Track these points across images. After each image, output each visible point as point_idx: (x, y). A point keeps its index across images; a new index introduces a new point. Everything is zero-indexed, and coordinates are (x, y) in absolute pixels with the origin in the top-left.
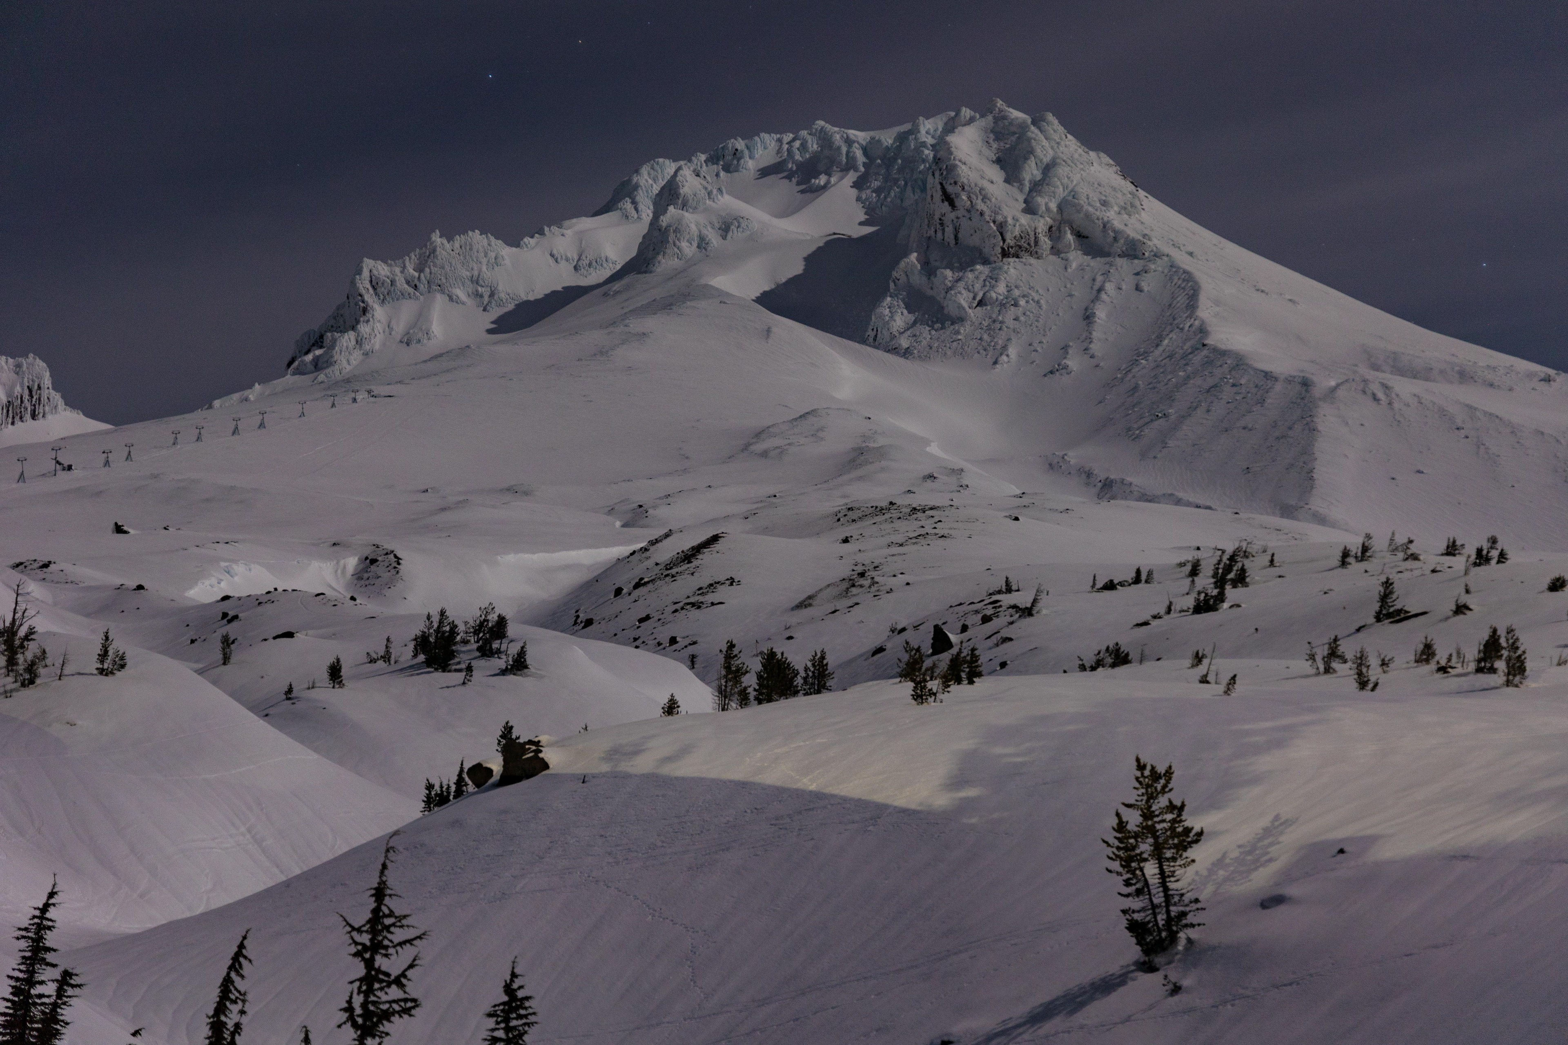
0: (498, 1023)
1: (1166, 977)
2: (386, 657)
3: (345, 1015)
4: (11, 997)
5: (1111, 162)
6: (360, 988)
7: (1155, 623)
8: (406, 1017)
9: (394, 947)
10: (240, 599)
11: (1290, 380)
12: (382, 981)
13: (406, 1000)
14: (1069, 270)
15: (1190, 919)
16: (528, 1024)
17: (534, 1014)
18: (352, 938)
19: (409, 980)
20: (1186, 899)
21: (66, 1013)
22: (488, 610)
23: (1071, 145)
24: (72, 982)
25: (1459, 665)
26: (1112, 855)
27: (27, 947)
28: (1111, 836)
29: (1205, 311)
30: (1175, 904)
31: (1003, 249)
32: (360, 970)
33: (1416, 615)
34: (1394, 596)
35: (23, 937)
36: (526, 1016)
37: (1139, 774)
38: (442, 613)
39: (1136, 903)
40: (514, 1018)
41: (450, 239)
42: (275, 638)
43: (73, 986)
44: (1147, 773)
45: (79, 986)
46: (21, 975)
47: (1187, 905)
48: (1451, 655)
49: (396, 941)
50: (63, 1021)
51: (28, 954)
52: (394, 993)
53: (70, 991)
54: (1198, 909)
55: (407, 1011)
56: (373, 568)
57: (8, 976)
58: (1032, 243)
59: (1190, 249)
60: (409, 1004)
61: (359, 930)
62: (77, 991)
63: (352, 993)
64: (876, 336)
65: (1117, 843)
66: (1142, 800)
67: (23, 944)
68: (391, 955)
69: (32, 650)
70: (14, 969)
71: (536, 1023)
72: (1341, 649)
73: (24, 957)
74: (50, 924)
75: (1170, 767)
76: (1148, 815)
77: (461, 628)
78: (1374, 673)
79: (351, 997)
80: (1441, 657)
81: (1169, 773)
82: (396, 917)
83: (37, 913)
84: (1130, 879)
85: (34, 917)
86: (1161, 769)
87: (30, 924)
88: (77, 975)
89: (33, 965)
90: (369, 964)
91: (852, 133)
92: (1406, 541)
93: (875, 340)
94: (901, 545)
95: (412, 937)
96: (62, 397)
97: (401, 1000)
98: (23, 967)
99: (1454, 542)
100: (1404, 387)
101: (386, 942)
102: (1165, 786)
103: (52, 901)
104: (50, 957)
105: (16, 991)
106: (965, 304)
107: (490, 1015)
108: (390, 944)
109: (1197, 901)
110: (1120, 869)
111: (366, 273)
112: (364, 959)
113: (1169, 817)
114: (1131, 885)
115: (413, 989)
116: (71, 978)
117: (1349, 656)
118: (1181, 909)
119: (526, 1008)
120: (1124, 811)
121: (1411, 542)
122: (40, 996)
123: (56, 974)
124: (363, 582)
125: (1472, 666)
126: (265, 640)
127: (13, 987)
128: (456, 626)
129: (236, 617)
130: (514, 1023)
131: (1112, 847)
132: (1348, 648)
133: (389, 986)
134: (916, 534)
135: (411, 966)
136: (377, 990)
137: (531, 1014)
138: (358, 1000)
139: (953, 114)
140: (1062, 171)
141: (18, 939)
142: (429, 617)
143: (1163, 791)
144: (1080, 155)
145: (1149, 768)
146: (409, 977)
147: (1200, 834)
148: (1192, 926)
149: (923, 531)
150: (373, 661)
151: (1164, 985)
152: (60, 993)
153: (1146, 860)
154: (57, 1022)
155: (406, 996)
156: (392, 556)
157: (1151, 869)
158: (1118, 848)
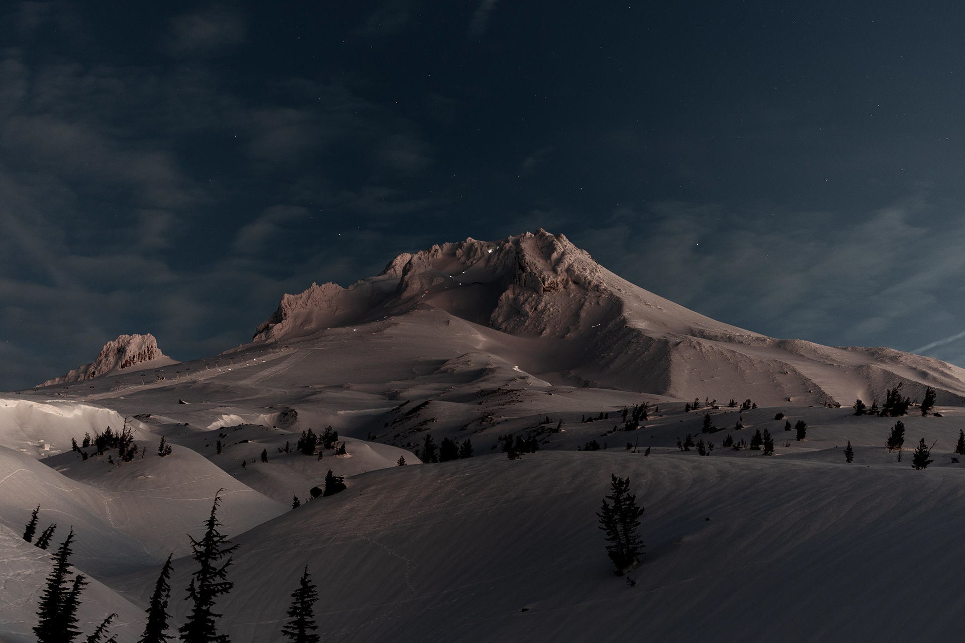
0: (297, 599)
1: (628, 578)
2: (286, 450)
3: (189, 593)
4: (48, 589)
5: (587, 253)
6: (198, 577)
7: (609, 435)
8: (224, 593)
9: (219, 554)
10: (228, 428)
11: (659, 341)
12: (211, 573)
13: (225, 584)
14: (570, 297)
15: (639, 550)
16: (313, 600)
17: (316, 594)
18: (195, 549)
19: (226, 572)
20: (637, 541)
21: (79, 598)
22: (330, 429)
23: (570, 246)
24: (82, 581)
25: (743, 447)
26: (601, 521)
27: (57, 563)
28: (601, 512)
29: (626, 314)
30: (631, 544)
31: (544, 288)
32: (199, 567)
33: (720, 430)
34: (711, 422)
35: (55, 558)
36: (312, 596)
37: (613, 482)
38: (310, 430)
39: (613, 544)
40: (306, 597)
41: (320, 286)
42: (240, 443)
43: (83, 584)
44: (617, 482)
45: (86, 584)
46: (54, 578)
47: (637, 544)
48: (739, 443)
49: (220, 550)
50: (77, 602)
51: (58, 567)
52: (218, 580)
53: (81, 587)
54: (642, 546)
55: (226, 590)
56: (286, 417)
57: (47, 579)
58: (556, 286)
59: (619, 288)
60: (227, 586)
61: (199, 544)
62: (84, 586)
63: (193, 580)
64: (493, 324)
65: (603, 515)
66: (615, 495)
67: (55, 562)
68: (217, 558)
69: (131, 446)
70: (50, 575)
71: (318, 599)
72: (692, 440)
73: (55, 569)
74: (69, 551)
75: (628, 479)
76: (617, 501)
77: (318, 437)
78: (707, 449)
79: (193, 582)
80: (735, 443)
81: (628, 482)
82: (220, 537)
83: (63, 546)
84: (609, 532)
85: (61, 548)
86: (624, 480)
87: (59, 552)
88: (84, 578)
89: (60, 573)
90: (205, 564)
91: (482, 242)
92: (713, 401)
93: (492, 325)
94: (503, 405)
95: (230, 547)
96: (161, 351)
97: (223, 584)
98: (55, 574)
99: (733, 401)
100: (706, 344)
101: (214, 551)
102: (626, 488)
103: (71, 540)
104: (69, 569)
105: (50, 586)
106: (528, 310)
107: (293, 595)
108: (216, 552)
109: (641, 542)
110: (605, 527)
111: (286, 299)
112: (201, 561)
113: (628, 503)
114: (611, 535)
115: (229, 579)
116: (82, 580)
117: (695, 443)
118: (634, 546)
119: (312, 592)
120: (607, 500)
121: (715, 401)
122: (64, 589)
123: (74, 577)
124: (281, 423)
125: (749, 446)
126: (236, 444)
127: (49, 584)
128: (316, 436)
129: (226, 435)
130: (306, 599)
131: (601, 517)
132: (695, 441)
133: (215, 576)
134: (510, 400)
135: (227, 565)
136: (209, 578)
137: (315, 595)
138: (197, 584)
139: (523, 234)
140: (567, 257)
141: (52, 559)
142: (304, 432)
143: (625, 491)
144: (575, 250)
145: (618, 479)
146: (226, 571)
147: (643, 510)
148: (639, 554)
149: (512, 400)
150: (280, 451)
151: (627, 582)
152: (76, 587)
153: (618, 523)
154: (75, 602)
155: (225, 581)
156: (294, 412)
157: (619, 527)
158: (604, 517)
